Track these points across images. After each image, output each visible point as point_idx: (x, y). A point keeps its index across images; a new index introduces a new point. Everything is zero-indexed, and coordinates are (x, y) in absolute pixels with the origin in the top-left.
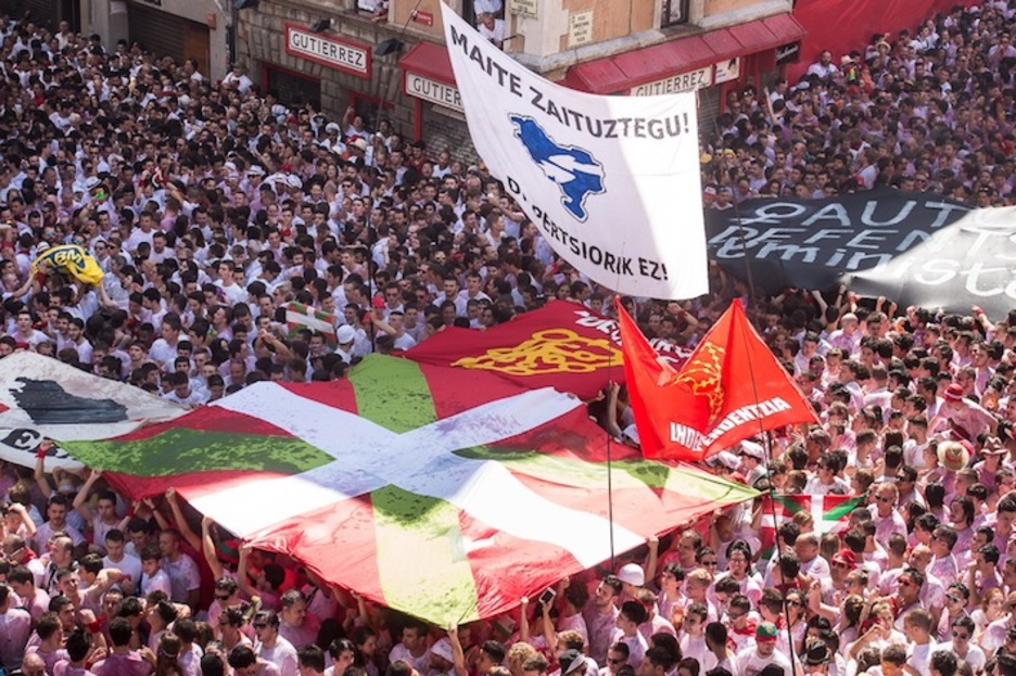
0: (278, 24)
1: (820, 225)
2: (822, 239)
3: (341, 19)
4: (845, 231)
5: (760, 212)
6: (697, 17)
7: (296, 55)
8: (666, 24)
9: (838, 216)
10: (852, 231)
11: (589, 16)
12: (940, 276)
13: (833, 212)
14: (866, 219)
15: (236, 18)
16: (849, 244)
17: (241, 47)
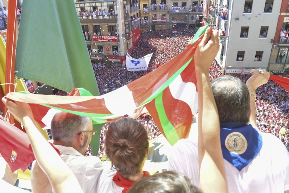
3: (97, 55)
7: (92, 59)
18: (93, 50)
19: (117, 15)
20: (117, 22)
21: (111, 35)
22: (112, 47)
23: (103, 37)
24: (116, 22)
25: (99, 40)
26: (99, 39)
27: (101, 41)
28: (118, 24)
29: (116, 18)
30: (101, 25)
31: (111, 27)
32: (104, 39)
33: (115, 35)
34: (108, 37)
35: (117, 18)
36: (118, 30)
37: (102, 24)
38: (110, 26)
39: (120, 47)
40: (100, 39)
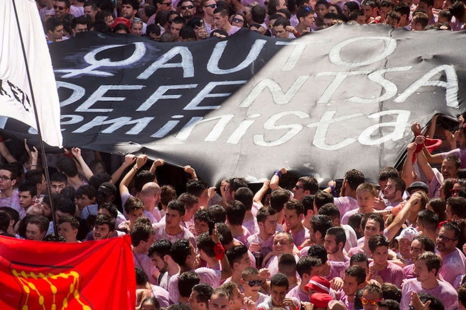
1: (162, 77)
2: (160, 100)
4: (187, 86)
5: (89, 57)
9: (182, 64)
10: (195, 86)
12: (284, 132)
13: (178, 58)
14: (213, 66)
16: (186, 108)
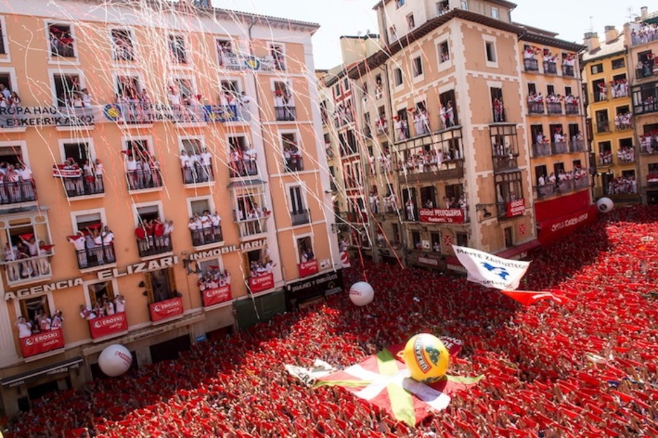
0: (416, 256)
3: (431, 254)
6: (514, 243)
7: (421, 263)
8: (507, 246)
11: (488, 246)
15: (407, 257)
17: (409, 263)
18: (423, 242)
19: (463, 160)
20: (465, 175)
21: (452, 207)
22: (455, 236)
23: (437, 212)
24: (463, 176)
25: (430, 219)
26: (430, 216)
27: (433, 220)
28: (466, 181)
29: (462, 167)
30: (435, 185)
31: (455, 188)
32: (438, 217)
33: (459, 207)
34: (444, 212)
35: (465, 167)
36: (467, 194)
37: (437, 184)
38: (453, 185)
39: (471, 237)
40: (432, 217)
